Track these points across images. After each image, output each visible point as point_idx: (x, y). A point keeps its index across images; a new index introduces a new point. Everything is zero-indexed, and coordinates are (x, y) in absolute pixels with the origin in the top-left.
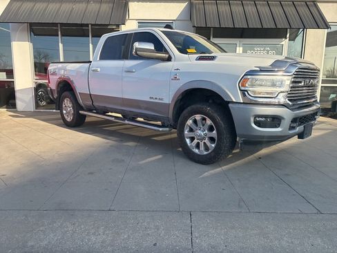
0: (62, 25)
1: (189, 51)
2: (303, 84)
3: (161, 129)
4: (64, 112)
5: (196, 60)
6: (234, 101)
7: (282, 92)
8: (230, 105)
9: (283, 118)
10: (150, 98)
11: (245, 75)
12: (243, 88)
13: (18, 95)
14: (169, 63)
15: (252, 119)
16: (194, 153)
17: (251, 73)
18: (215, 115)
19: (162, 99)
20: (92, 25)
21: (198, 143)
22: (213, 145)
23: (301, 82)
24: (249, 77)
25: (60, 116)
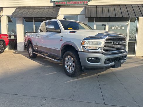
0: (35, 18)
1: (69, 29)
2: (112, 44)
3: (57, 61)
4: (30, 52)
5: (69, 33)
6: (80, 50)
7: (100, 47)
8: (78, 52)
9: (101, 59)
10: (54, 48)
11: (84, 40)
12: (83, 45)
13: (18, 45)
14: (60, 34)
15: (87, 59)
16: (68, 72)
17: (87, 39)
18: (74, 56)
19: (57, 48)
20: (46, 17)
21: (69, 68)
22: (74, 69)
23: (111, 43)
24: (85, 40)
25: (28, 54)
